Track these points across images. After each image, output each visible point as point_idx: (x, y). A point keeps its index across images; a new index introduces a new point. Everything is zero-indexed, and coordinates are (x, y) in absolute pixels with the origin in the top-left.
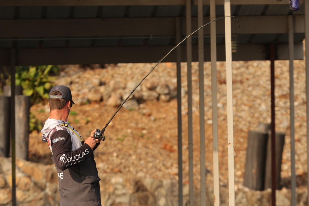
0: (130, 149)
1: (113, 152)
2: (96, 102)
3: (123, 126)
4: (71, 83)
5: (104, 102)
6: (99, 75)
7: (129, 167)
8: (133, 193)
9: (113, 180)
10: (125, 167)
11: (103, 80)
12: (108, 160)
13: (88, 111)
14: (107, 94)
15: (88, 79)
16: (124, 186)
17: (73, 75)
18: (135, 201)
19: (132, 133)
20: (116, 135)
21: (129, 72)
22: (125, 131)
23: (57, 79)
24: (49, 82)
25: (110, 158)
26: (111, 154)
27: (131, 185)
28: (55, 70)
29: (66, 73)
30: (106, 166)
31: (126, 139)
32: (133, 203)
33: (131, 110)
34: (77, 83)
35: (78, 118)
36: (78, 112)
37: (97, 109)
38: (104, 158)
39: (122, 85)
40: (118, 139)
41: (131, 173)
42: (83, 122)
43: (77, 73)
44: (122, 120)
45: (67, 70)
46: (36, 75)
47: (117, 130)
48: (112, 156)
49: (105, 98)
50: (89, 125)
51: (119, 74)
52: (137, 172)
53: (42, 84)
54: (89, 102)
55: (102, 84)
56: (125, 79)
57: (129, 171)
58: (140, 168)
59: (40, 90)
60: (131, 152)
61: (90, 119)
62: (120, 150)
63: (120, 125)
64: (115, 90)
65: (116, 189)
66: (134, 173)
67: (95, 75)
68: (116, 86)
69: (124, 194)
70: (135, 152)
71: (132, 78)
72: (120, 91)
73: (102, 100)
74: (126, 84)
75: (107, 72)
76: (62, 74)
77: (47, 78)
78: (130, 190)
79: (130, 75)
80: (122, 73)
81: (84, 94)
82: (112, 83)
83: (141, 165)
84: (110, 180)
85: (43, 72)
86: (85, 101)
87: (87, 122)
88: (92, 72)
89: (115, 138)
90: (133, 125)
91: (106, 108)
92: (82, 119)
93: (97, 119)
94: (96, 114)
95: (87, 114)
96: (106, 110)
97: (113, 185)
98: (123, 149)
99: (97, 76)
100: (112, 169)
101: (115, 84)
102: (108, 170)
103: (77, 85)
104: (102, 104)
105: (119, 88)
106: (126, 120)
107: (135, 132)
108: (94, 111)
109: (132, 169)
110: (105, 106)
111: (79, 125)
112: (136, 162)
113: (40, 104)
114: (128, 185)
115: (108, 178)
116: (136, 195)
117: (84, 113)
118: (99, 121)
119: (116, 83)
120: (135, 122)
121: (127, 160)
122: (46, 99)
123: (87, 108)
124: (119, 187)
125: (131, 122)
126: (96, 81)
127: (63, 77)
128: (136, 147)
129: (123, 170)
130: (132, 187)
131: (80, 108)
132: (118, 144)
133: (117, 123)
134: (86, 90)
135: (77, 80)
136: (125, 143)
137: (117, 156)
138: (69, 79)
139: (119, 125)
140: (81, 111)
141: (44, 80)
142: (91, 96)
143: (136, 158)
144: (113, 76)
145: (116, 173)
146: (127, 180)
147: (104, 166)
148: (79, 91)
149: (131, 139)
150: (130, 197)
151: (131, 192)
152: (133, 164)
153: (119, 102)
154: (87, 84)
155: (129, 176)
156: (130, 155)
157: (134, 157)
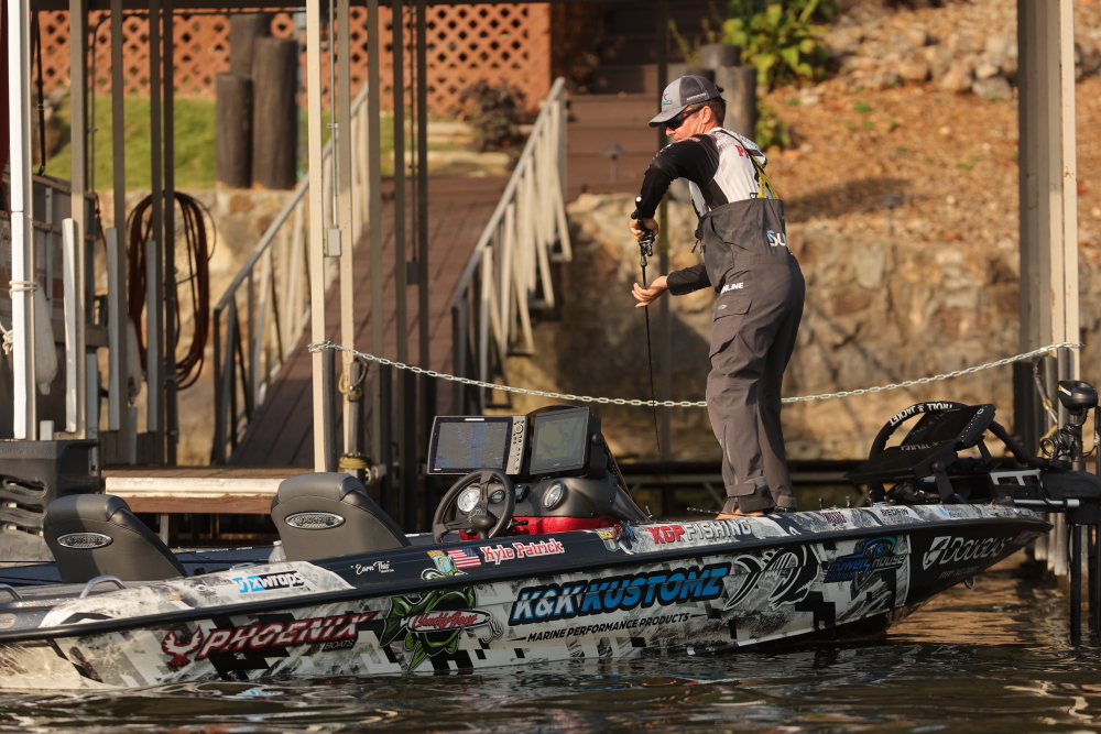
0: (986, 188)
1: (947, 194)
2: (917, 82)
3: (974, 136)
4: (862, 40)
5: (935, 82)
6: (925, 22)
7: (979, 228)
8: (986, 286)
9: (941, 258)
10: (970, 229)
11: (934, 32)
12: (935, 212)
13: (896, 104)
14: (942, 66)
15: (900, 31)
16: (964, 270)
17: (867, 21)
18: (988, 305)
19: (992, 151)
20: (957, 157)
21: (994, 16)
22: (977, 146)
23: (831, 31)
24: (812, 38)
25: (940, 209)
26: (941, 198)
27: (979, 267)
28: (828, 11)
29: (853, 17)
30: (929, 226)
31: (979, 165)
32: (984, 309)
33: (993, 101)
34: (875, 39)
35: (873, 118)
36: (873, 105)
37: (918, 98)
38: (926, 207)
39: (975, 45)
40: (959, 166)
41: (985, 240)
42: (883, 127)
43: (876, 17)
44: (971, 122)
45: (855, 10)
46: (782, 21)
47: (960, 146)
48: (945, 204)
49: (936, 73)
50: (898, 134)
51: (971, 20)
52: (997, 239)
53: (793, 40)
54: (901, 82)
55: (930, 41)
56: (985, 32)
57: (980, 237)
58: (1003, 231)
59: (791, 56)
60: (988, 194)
61: (899, 120)
62: (962, 190)
63: (967, 133)
64: (958, 55)
65: (946, 277)
66: (991, 241)
67: (916, 21)
68: (963, 47)
69: (965, 289)
70: (997, 194)
71: (1000, 29)
72: (970, 58)
73: (929, 77)
74: (983, 43)
75: (945, 15)
76: (845, 19)
77: (806, 30)
78: (978, 279)
79: (996, 22)
80: (977, 16)
81: (891, 64)
82: (953, 40)
83: (1007, 223)
84: (933, 258)
85: (799, 13)
86: (891, 80)
87: (894, 128)
88: (910, 16)
89: (953, 162)
90: (996, 133)
91: (938, 96)
92: (883, 120)
93: (915, 119)
94: (915, 110)
95: (893, 110)
96: (938, 101)
97: (939, 267)
98: (969, 187)
99: (921, 26)
100: (942, 233)
101: (958, 42)
102: (933, 236)
103: (874, 44)
104: (929, 87)
105: (969, 51)
106: (981, 123)
107: (998, 149)
108: (909, 102)
109: (986, 233)
110: (937, 90)
111: (873, 134)
112: (996, 218)
113: (791, 88)
114: (974, 268)
115: (929, 253)
116: (992, 290)
117: (888, 106)
118: (919, 125)
119: (963, 39)
120: (999, 126)
121: (978, 212)
122: (804, 75)
123: (895, 96)
124: (954, 272)
125: (993, 127)
126: (917, 36)
127: (846, 26)
128: (1000, 184)
129: (965, 234)
130: (982, 273)
131: (878, 96)
132: (960, 176)
133: (959, 128)
134: (893, 57)
135: (876, 33)
136: (976, 174)
137: (956, 204)
138: (857, 32)
139: (964, 134)
140: (880, 102)
141: (800, 33)
142: (906, 69)
143: (999, 209)
144: (956, 25)
145: (949, 241)
146: (971, 258)
147: (924, 226)
148: (879, 57)
149: (989, 165)
150: (979, 295)
151: (979, 283)
152: (990, 220)
153: (967, 82)
154: (896, 43)
155: (977, 248)
156: (984, 202)
157: (993, 206)
